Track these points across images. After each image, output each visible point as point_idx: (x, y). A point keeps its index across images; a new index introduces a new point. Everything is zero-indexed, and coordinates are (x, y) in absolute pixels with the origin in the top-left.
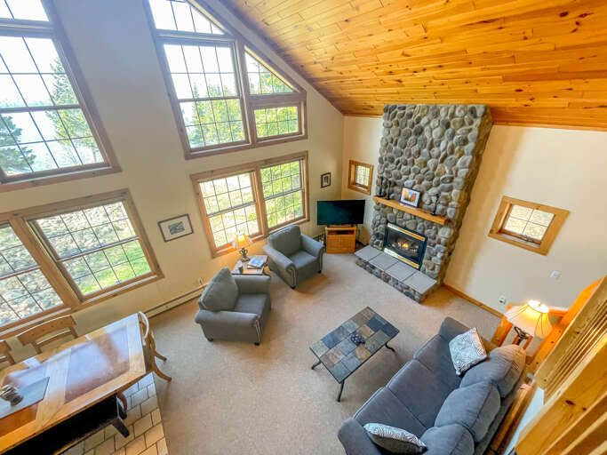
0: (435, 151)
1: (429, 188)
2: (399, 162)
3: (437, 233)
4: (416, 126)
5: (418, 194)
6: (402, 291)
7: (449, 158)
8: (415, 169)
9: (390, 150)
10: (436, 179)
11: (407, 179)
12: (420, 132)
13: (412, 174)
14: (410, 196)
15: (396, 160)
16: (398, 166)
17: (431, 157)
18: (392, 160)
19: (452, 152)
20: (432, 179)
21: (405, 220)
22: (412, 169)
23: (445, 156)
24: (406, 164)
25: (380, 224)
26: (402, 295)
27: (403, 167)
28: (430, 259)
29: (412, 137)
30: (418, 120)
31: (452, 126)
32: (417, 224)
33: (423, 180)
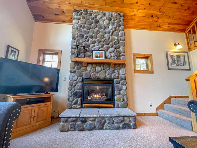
0: (107, 30)
1: (108, 48)
2: (87, 37)
3: (119, 74)
4: (95, 19)
5: (103, 52)
6: (118, 128)
7: (115, 32)
8: (98, 40)
9: (80, 31)
10: (111, 43)
11: (94, 46)
12: (97, 22)
13: (97, 43)
14: (99, 55)
15: (85, 36)
16: (87, 39)
17: (106, 33)
18: (82, 36)
19: (116, 30)
20: (109, 44)
21: (97, 73)
22: (96, 40)
23: (113, 32)
24: (92, 37)
25: (77, 83)
26: (121, 131)
27: (90, 40)
28: (120, 94)
29: (94, 24)
30: (96, 16)
31: (113, 19)
32: (106, 72)
33: (104, 45)
